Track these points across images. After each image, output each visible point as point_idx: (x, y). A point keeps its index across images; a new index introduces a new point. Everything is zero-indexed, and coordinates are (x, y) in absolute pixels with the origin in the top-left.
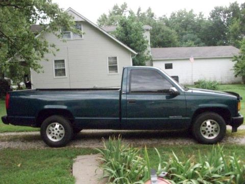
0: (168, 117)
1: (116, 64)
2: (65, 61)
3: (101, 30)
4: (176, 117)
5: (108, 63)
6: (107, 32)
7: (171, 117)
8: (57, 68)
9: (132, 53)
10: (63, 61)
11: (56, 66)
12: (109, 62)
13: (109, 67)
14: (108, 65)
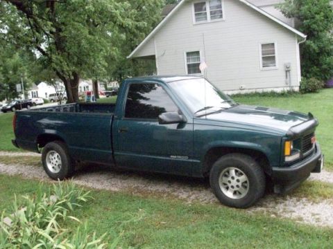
0: (169, 156)
1: (274, 53)
2: (200, 53)
3: (248, 4)
4: (180, 158)
5: (261, 53)
6: (258, 7)
7: (173, 157)
8: (191, 63)
9: (299, 36)
10: (197, 53)
11: (188, 60)
12: (263, 51)
13: (263, 58)
14: (261, 56)
